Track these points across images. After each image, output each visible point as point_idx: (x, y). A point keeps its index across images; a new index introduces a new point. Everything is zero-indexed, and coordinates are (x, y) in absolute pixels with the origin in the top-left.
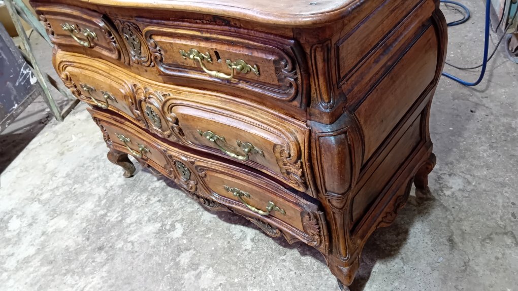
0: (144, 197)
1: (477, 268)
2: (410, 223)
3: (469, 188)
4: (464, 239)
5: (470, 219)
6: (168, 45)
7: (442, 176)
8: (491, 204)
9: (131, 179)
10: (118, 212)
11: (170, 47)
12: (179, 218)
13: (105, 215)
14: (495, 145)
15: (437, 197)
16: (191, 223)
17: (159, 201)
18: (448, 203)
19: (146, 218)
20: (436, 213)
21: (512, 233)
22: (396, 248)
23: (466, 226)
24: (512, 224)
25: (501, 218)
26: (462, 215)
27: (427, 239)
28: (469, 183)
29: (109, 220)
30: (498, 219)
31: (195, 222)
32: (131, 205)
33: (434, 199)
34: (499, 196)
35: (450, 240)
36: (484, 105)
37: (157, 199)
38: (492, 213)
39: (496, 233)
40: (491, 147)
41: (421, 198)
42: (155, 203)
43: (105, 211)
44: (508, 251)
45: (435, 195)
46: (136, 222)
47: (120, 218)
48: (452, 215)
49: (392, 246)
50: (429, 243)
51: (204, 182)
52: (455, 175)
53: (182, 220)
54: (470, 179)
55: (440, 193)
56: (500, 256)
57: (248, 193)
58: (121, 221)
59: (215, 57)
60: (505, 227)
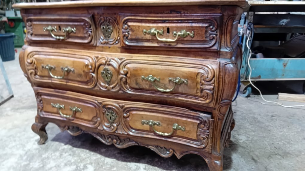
0: (58, 154)
1: (272, 169)
2: (230, 154)
3: (250, 139)
4: (259, 158)
5: (257, 150)
6: (137, 27)
7: (235, 136)
8: (263, 144)
9: (44, 145)
10: (39, 162)
11: (137, 28)
12: (89, 162)
13: (29, 164)
14: (252, 124)
15: (237, 143)
16: (99, 164)
17: (70, 155)
18: (244, 145)
19: (63, 164)
20: (240, 150)
21: (279, 154)
22: (229, 165)
23: (257, 153)
24: (277, 151)
25: (271, 149)
26: (253, 149)
27: (242, 160)
28: (249, 138)
29: (33, 167)
30: (270, 150)
31: (101, 164)
32: (48, 158)
33: (236, 144)
34: (265, 141)
35: (253, 159)
36: (239, 110)
37: (67, 154)
38: (266, 147)
39: (272, 155)
40: (251, 125)
41: (230, 144)
42: (67, 156)
43: (28, 162)
44: (281, 161)
45: (236, 143)
46: (55, 166)
47: (42, 165)
48: (248, 150)
49: (226, 164)
50: (243, 161)
51: (126, 122)
52: (240, 135)
53: (91, 163)
54: (249, 136)
55: (237, 142)
56: (279, 163)
57: (159, 122)
58: (43, 167)
59: (166, 32)
60: (274, 152)
